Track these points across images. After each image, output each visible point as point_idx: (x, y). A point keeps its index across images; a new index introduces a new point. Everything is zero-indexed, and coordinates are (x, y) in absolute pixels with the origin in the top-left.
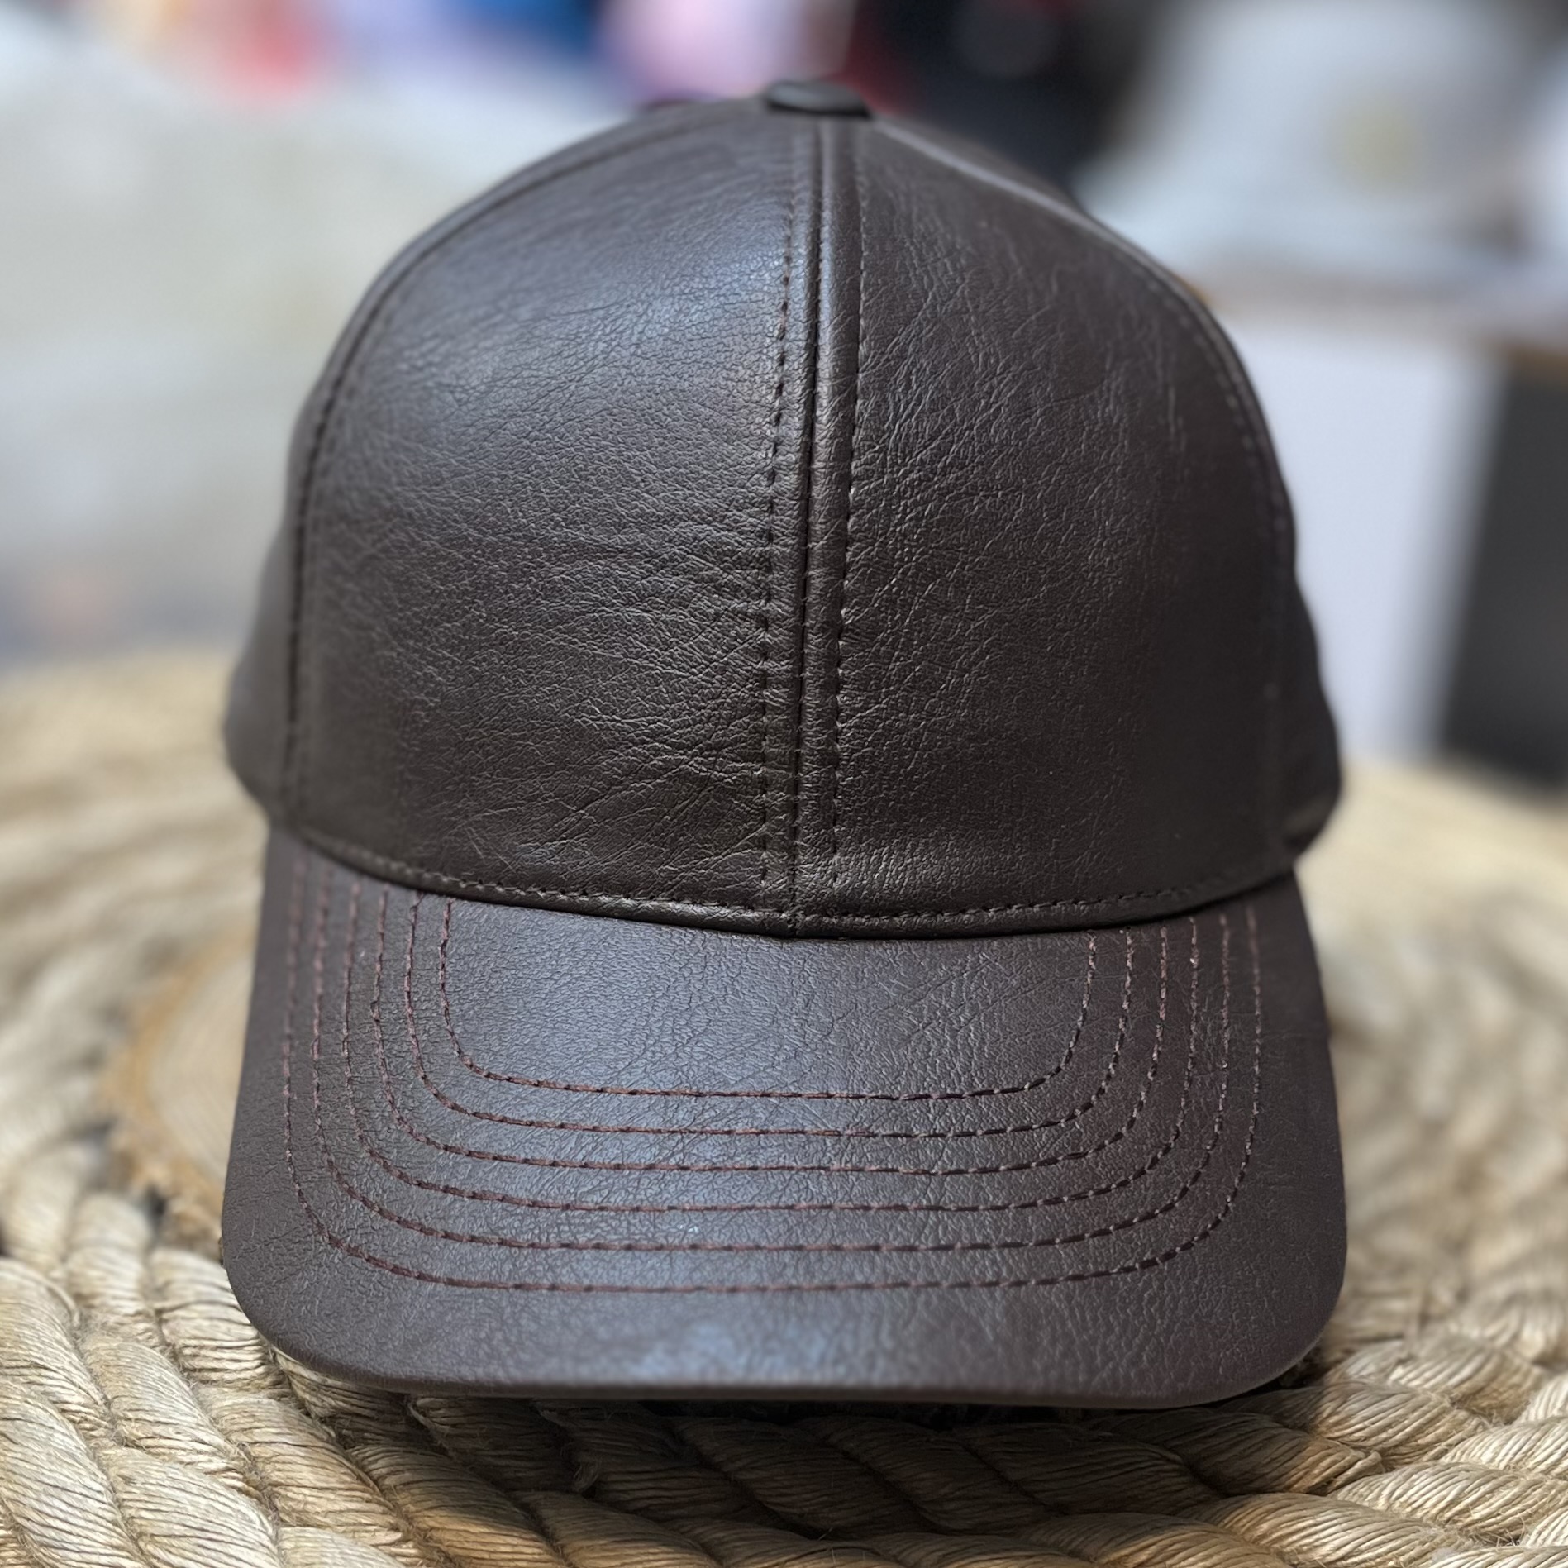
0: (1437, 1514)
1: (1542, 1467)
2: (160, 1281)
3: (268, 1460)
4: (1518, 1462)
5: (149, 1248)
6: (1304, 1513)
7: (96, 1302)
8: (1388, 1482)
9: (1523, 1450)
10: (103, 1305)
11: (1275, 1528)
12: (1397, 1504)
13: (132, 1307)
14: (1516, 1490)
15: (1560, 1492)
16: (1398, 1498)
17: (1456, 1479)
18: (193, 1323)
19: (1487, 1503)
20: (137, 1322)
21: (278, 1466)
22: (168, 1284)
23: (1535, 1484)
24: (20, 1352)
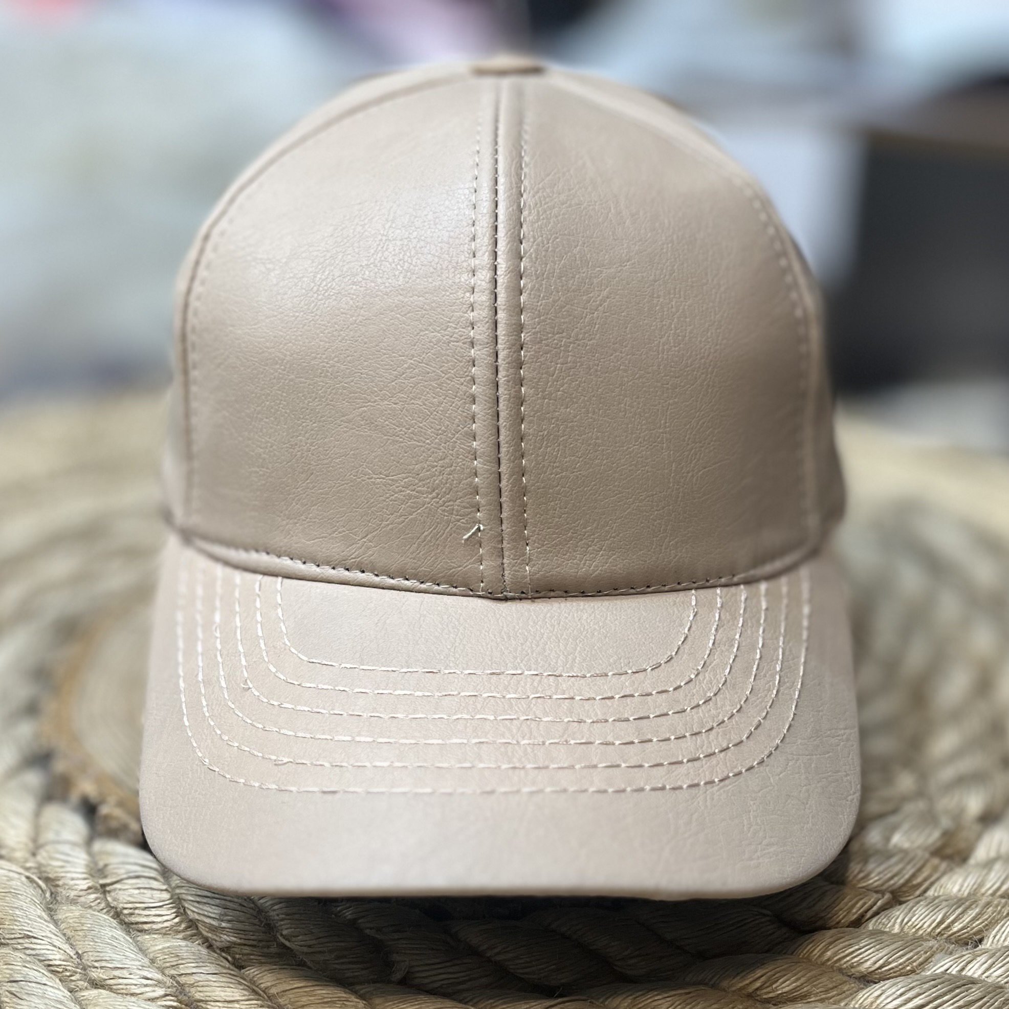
2: (101, 864)
3: (192, 985)
5: (89, 842)
6: (852, 941)
7: (60, 883)
10: (65, 884)
11: (836, 954)
18: (126, 893)
21: (199, 989)
22: (106, 866)
24: (16, 927)
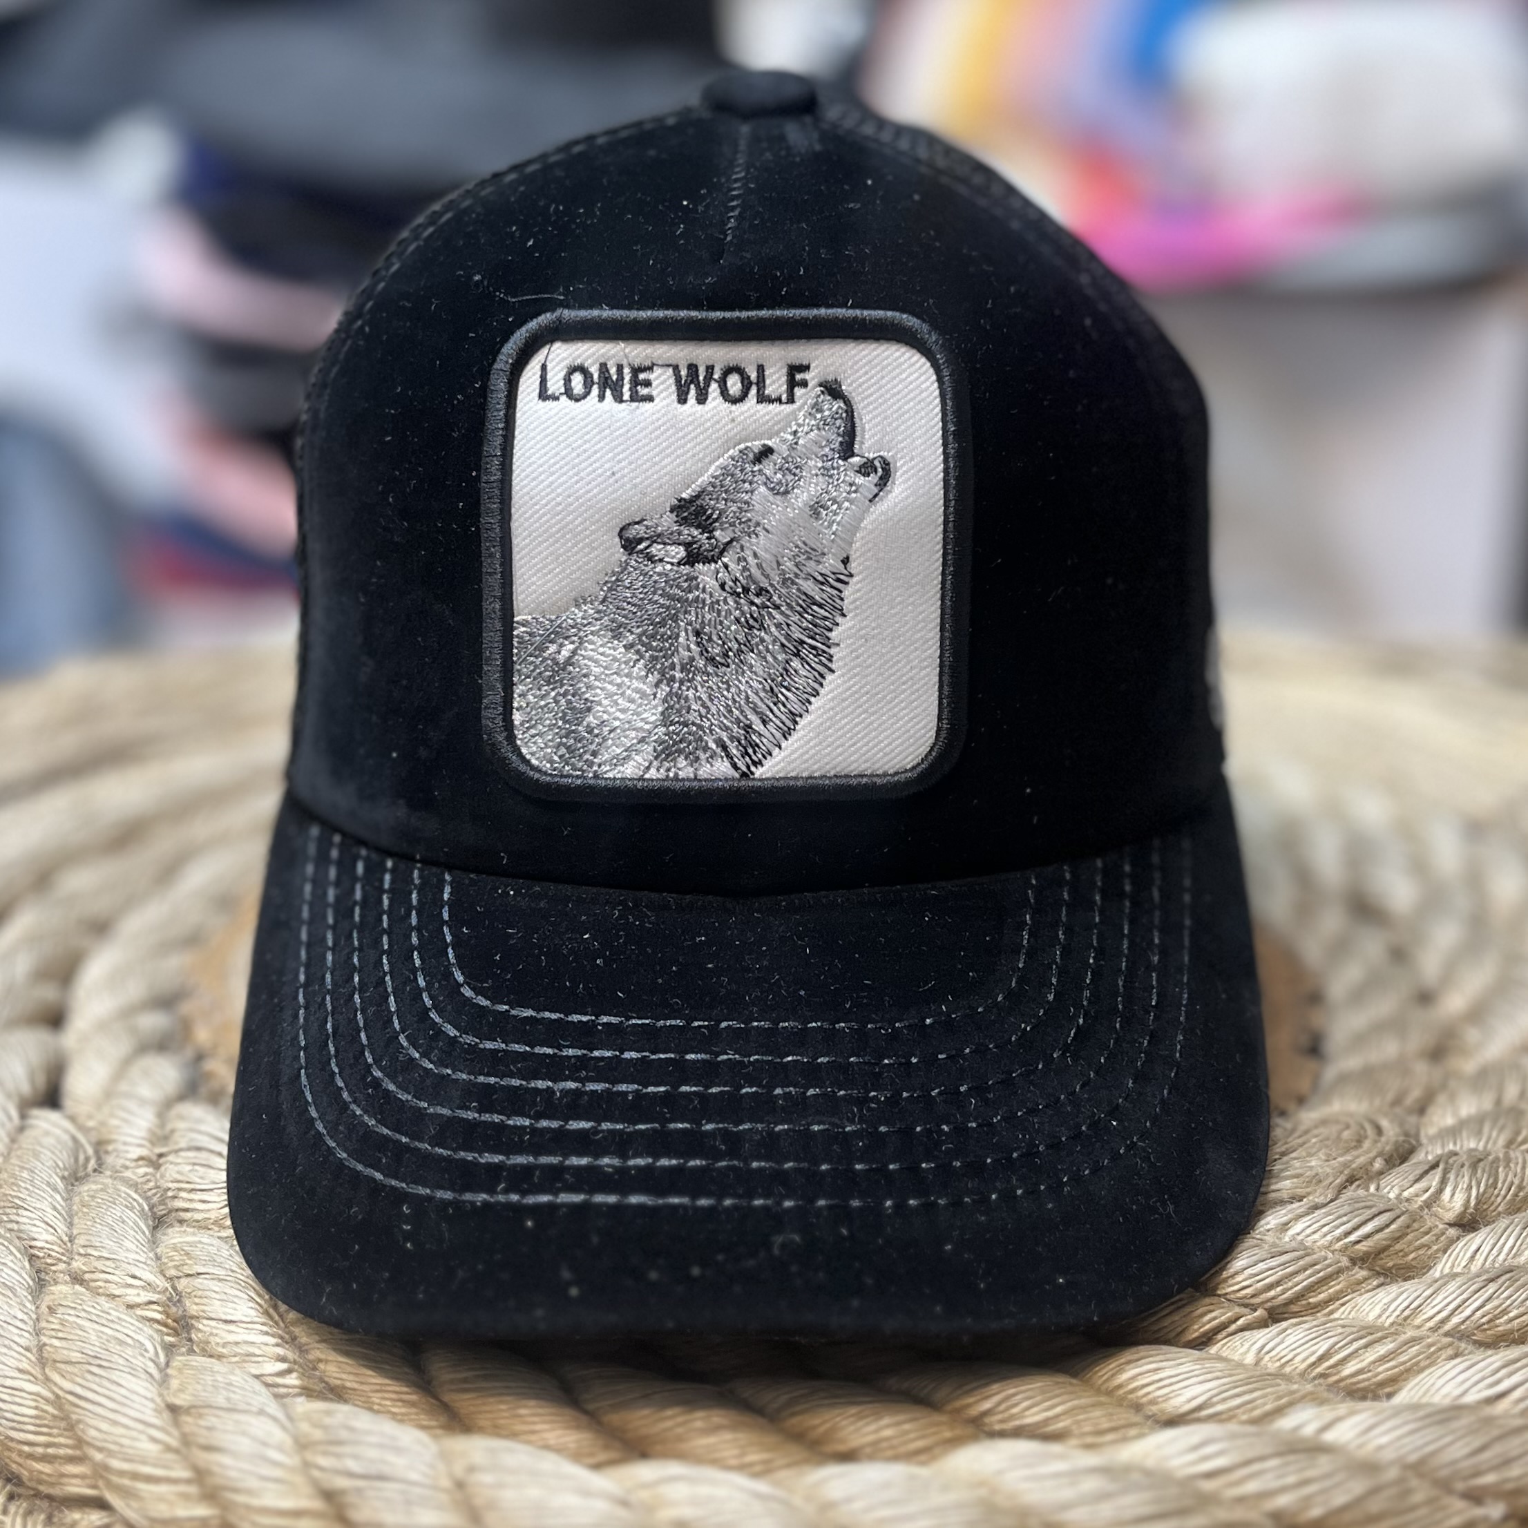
0: (1306, 1370)
1: (1431, 1324)
4: (1406, 1319)
8: (1261, 1336)
9: (1412, 1307)
12: (1267, 1358)
13: (136, 1152)
14: (1391, 1346)
15: (1440, 1349)
16: (1268, 1352)
17: (1329, 1334)
19: (1357, 1360)
20: (140, 1166)
23: (1413, 1341)
